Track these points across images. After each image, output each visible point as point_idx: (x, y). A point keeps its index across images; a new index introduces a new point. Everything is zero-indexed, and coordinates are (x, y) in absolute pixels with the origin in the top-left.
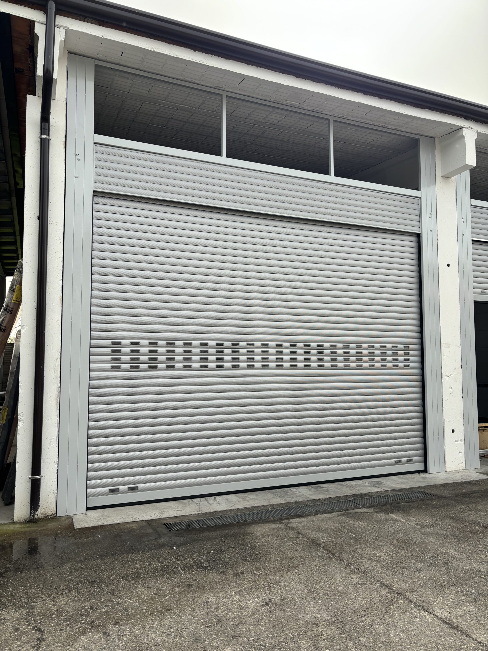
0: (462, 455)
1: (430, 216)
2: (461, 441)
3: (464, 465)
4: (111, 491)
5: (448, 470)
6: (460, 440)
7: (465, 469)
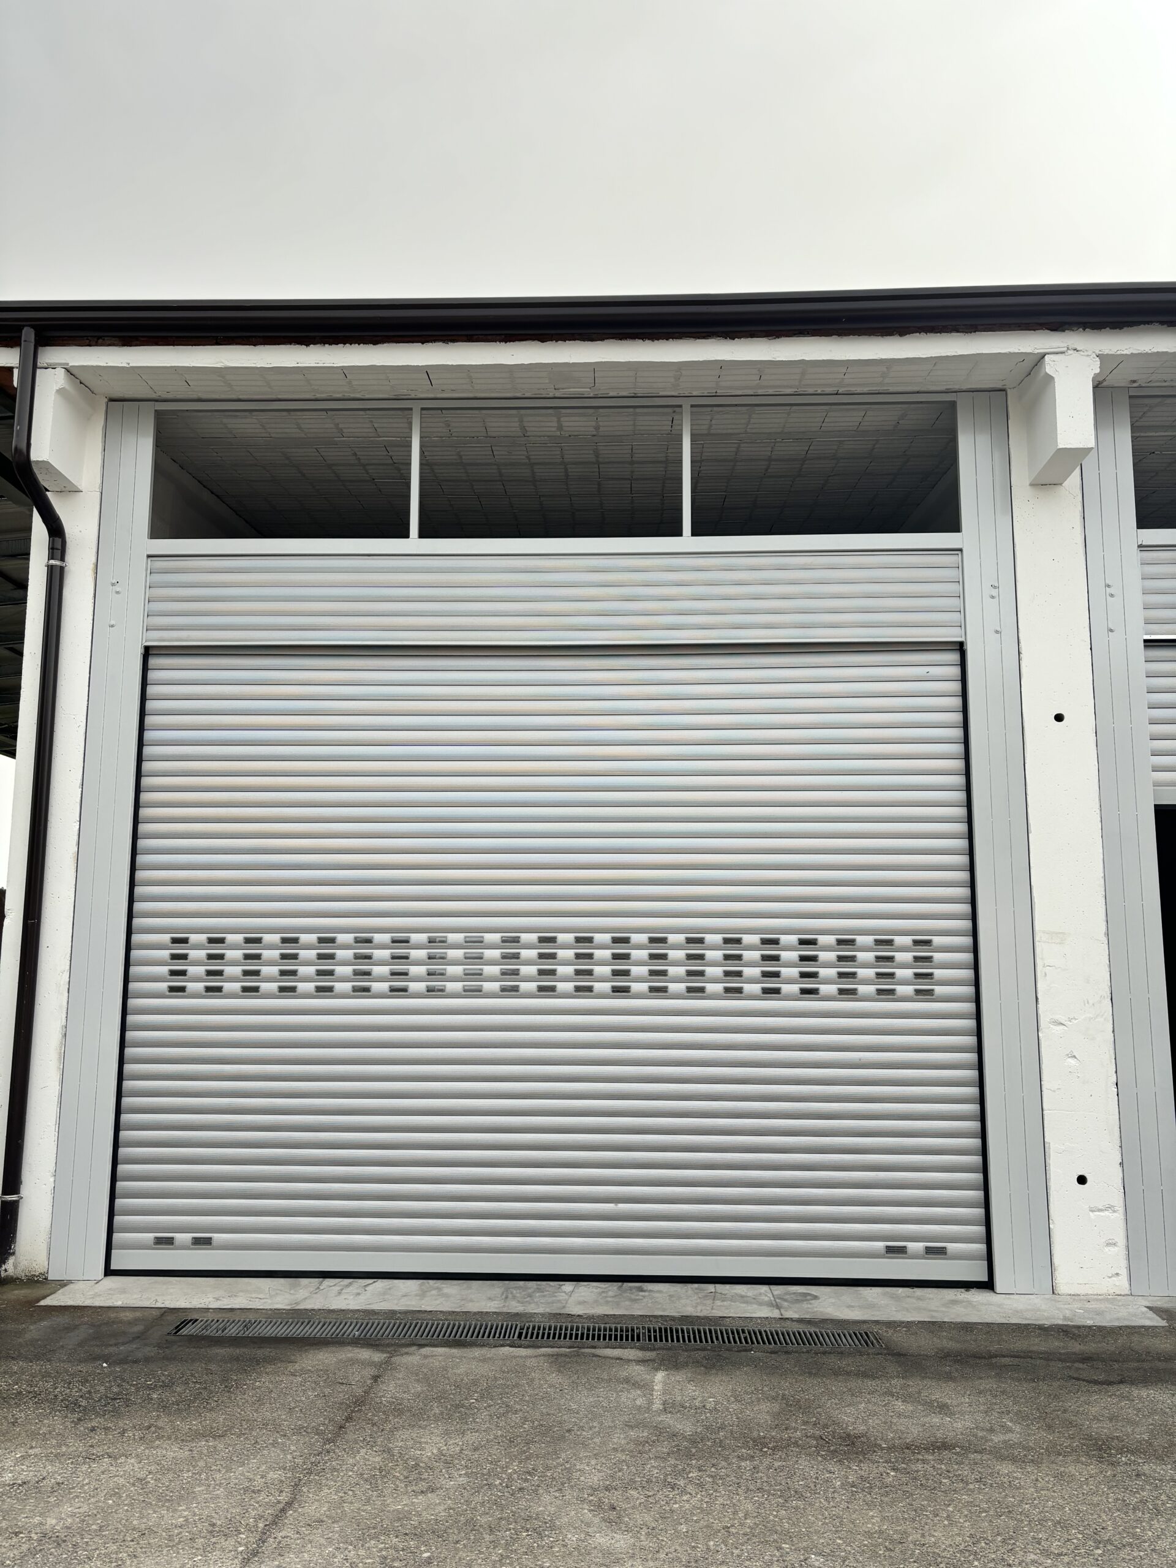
0: (1120, 1251)
1: (994, 592)
2: (1114, 1211)
3: (1122, 1284)
4: (159, 1241)
5: (1063, 1287)
6: (1110, 1208)
7: (1129, 1293)
